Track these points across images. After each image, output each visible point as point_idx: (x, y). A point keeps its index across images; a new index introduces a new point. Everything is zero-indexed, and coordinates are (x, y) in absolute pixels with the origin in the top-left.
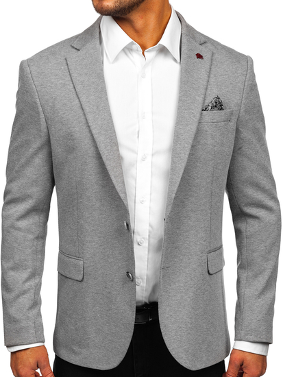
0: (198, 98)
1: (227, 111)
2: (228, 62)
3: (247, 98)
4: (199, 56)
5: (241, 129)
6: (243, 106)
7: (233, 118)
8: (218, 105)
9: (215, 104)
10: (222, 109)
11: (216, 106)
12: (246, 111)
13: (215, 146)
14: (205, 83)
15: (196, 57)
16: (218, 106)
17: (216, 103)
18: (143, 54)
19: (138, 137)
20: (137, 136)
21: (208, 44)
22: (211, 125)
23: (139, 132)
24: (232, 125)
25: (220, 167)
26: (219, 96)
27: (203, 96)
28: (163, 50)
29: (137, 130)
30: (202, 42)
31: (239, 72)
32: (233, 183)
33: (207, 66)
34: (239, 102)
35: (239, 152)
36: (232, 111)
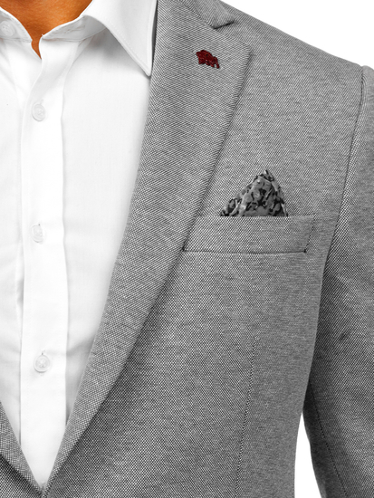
0: (188, 177)
1: (299, 219)
2: (301, 77)
3: (359, 184)
4: (206, 58)
5: (341, 278)
6: (346, 207)
7: (316, 242)
8: (268, 200)
9: (258, 196)
10: (279, 213)
11: (261, 203)
12: (357, 224)
13: (255, 326)
14: (216, 137)
15: (196, 59)
16: (269, 202)
17: (262, 192)
18: (35, 47)
19: (21, 299)
20: (17, 296)
21: (242, 29)
22: (246, 261)
23: (22, 284)
24: (314, 264)
25: (270, 393)
26: (274, 174)
27: (204, 174)
28: (102, 42)
29: (17, 277)
30: (221, 21)
31: (335, 105)
32: (329, 440)
33: (229, 88)
34: (336, 194)
35: (340, 347)
36: (314, 221)
